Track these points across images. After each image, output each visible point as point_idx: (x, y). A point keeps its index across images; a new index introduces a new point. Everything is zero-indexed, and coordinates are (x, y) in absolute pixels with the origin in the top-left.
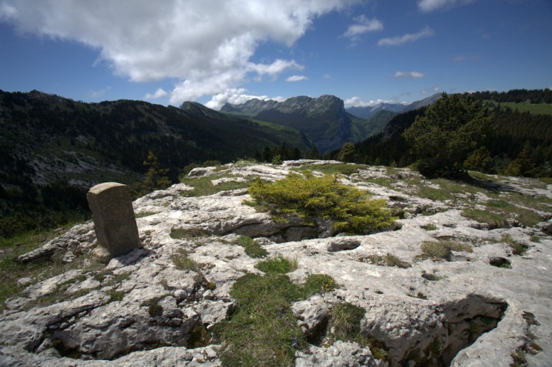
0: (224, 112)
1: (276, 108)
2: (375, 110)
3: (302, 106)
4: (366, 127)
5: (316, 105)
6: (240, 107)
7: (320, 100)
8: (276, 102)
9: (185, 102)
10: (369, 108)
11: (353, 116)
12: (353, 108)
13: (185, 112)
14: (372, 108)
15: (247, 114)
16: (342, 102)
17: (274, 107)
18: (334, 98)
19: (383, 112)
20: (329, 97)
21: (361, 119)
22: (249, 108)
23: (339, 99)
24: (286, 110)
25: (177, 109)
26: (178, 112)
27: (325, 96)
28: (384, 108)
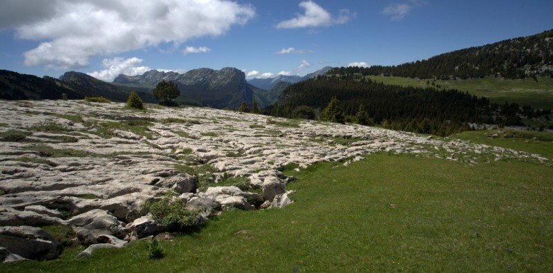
0: (116, 84)
1: (177, 80)
2: (276, 81)
3: (204, 78)
4: (268, 97)
5: (219, 77)
6: (137, 78)
7: (222, 72)
8: (177, 74)
9: (66, 73)
10: (269, 79)
11: (254, 87)
12: (255, 80)
13: (67, 84)
14: (273, 79)
15: (145, 86)
16: (243, 74)
17: (175, 79)
18: (236, 70)
19: (282, 83)
20: (231, 69)
21: (262, 90)
22: (147, 80)
23: (240, 71)
24: (188, 82)
25: (58, 80)
26: (58, 84)
27: (227, 68)
28: (283, 79)
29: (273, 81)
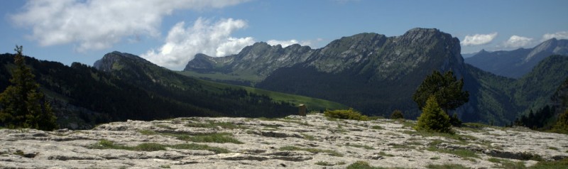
0: (190, 74)
1: (307, 61)
2: (536, 56)
3: (365, 55)
4: (516, 96)
5: (398, 53)
6: (230, 61)
7: (405, 40)
8: (307, 48)
9: (107, 55)
10: (522, 52)
11: (482, 73)
12: (483, 54)
13: (107, 75)
14: (529, 51)
15: (244, 78)
16: (456, 42)
17: (304, 60)
18: (437, 34)
19: (555, 59)
20: (426, 32)
21: (502, 78)
22: (248, 64)
23: (448, 36)
24: (330, 66)
25: (93, 69)
26: (94, 76)
27: (416, 32)
28: (557, 51)
29: (529, 56)
